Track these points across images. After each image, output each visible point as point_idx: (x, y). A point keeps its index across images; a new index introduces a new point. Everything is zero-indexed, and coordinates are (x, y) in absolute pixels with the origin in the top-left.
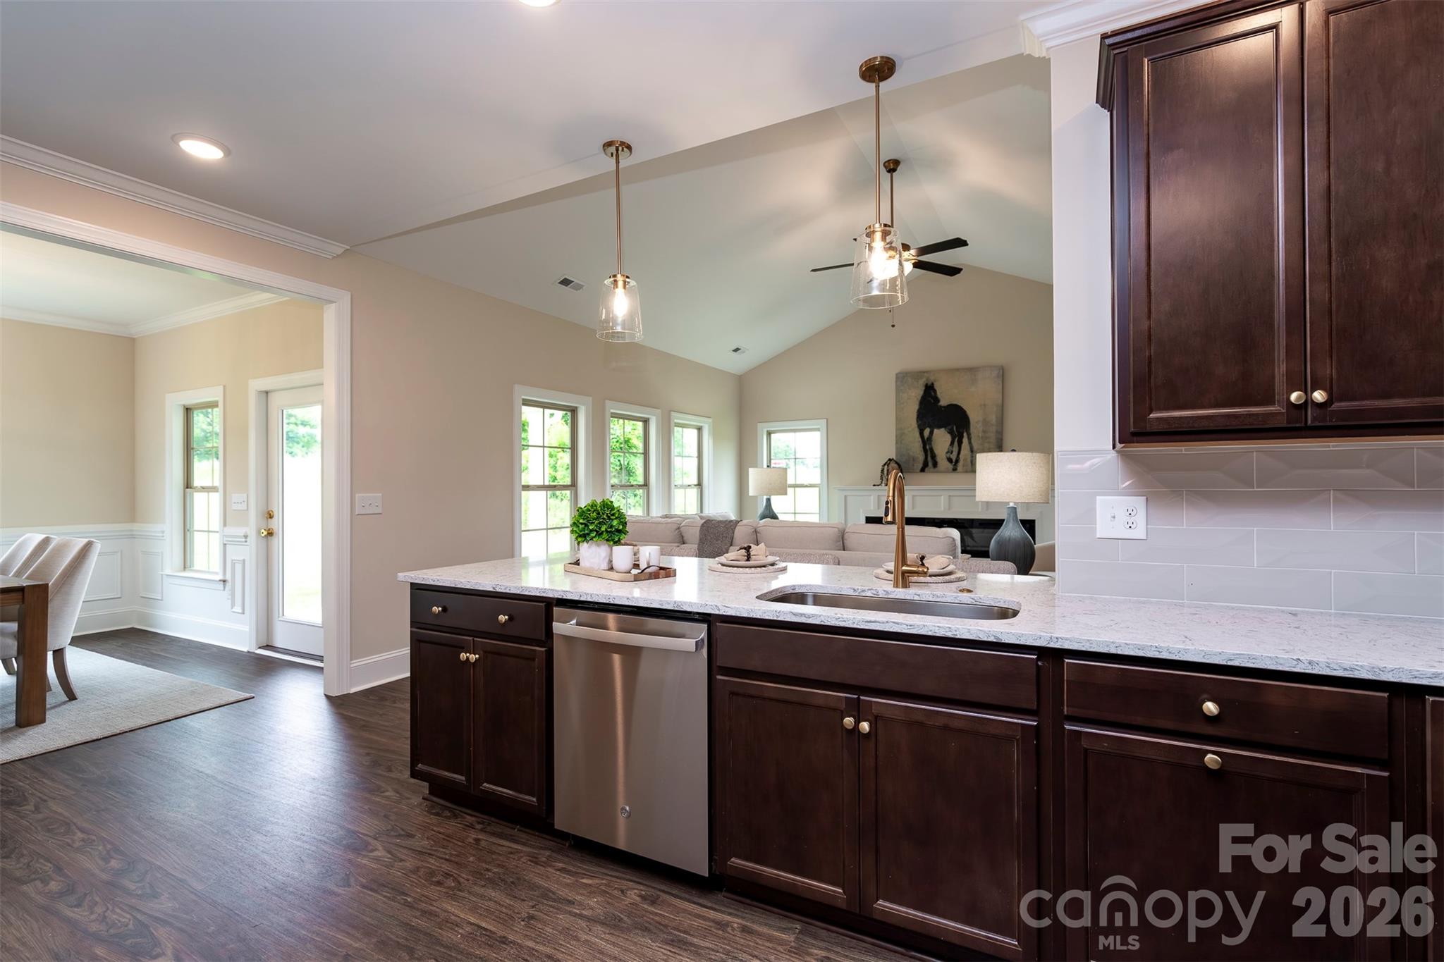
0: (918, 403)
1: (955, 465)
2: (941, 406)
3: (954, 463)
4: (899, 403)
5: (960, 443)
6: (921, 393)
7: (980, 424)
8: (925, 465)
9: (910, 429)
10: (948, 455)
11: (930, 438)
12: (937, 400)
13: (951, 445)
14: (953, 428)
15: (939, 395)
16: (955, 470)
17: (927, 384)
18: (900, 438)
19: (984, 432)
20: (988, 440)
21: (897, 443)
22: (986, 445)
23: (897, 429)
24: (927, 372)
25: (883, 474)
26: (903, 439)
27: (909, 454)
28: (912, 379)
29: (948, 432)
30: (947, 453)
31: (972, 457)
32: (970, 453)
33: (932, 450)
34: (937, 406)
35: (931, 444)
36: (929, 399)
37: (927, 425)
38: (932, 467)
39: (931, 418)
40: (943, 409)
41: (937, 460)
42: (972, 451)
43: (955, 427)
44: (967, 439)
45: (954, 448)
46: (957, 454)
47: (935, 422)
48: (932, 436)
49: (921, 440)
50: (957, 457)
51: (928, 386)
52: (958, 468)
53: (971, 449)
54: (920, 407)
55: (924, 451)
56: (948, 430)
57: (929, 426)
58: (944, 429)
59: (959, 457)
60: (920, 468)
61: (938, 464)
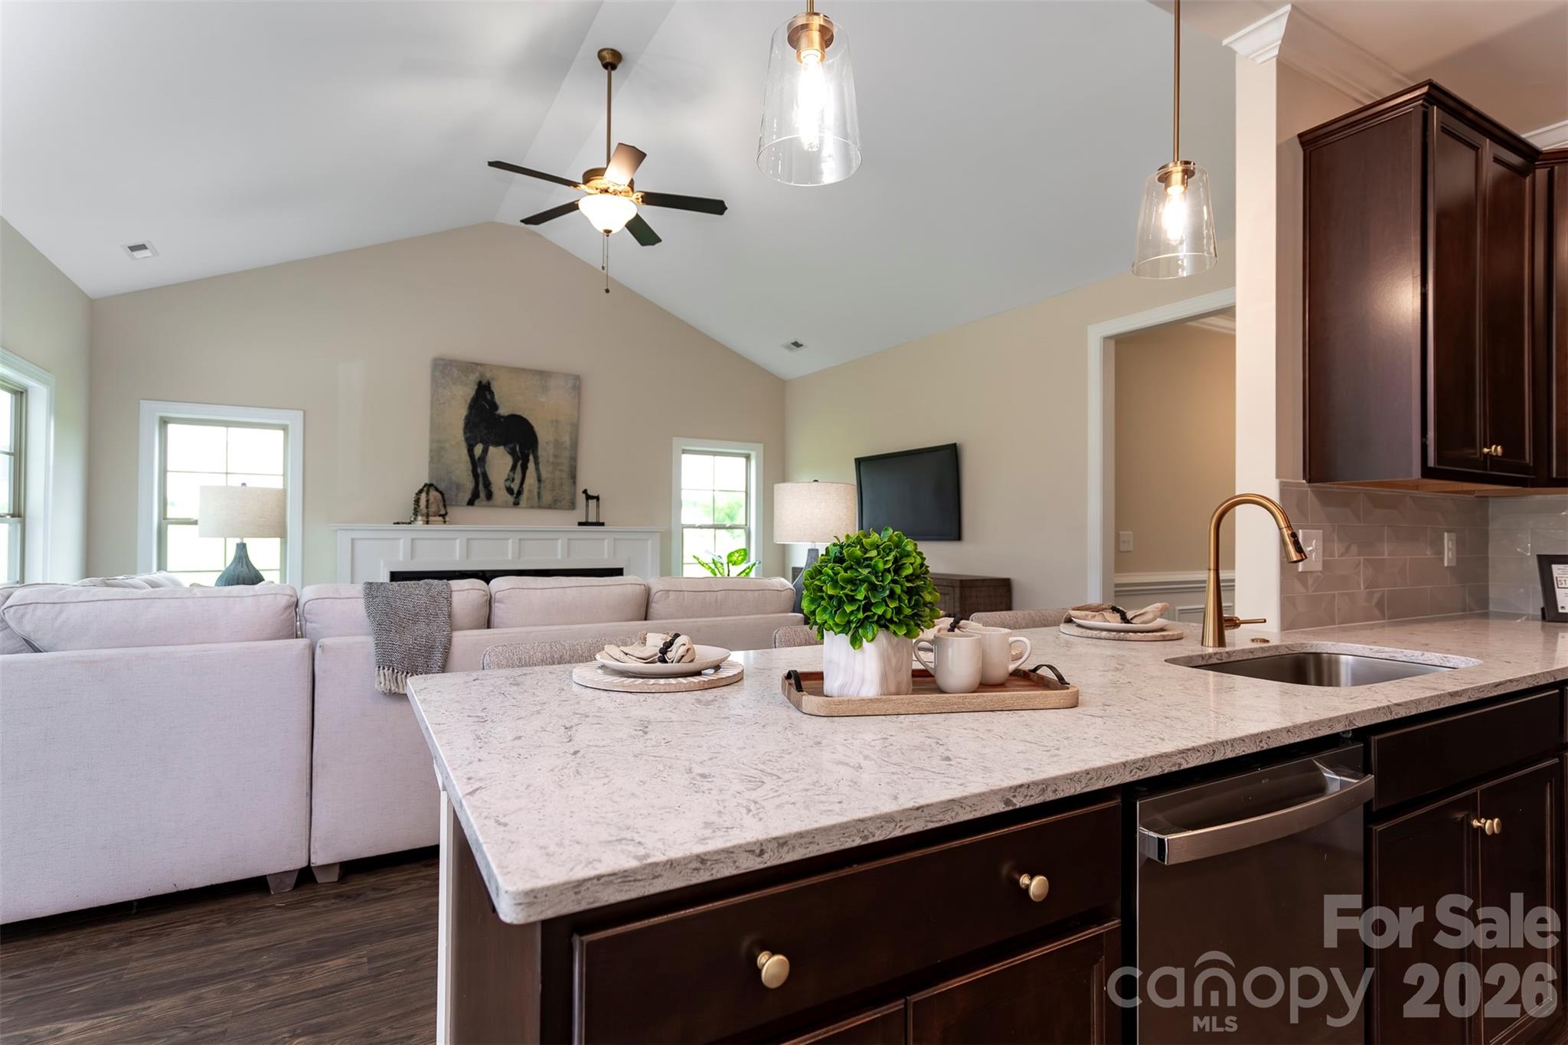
1: (517, 497)
2: (499, 415)
4: (436, 404)
5: (524, 468)
7: (551, 445)
8: (475, 496)
9: (454, 443)
10: (508, 483)
11: (483, 458)
12: (495, 407)
13: (511, 470)
14: (515, 447)
17: (480, 382)
18: (436, 455)
19: (556, 456)
20: (560, 467)
21: (431, 461)
22: (557, 473)
23: (432, 441)
24: (481, 365)
25: (419, 506)
26: (442, 457)
27: (451, 479)
28: (458, 371)
29: (509, 453)
30: (506, 480)
31: (539, 488)
32: (536, 482)
33: (485, 476)
34: (495, 415)
35: (484, 467)
36: (483, 403)
37: (479, 439)
38: (485, 499)
39: (486, 431)
40: (502, 420)
41: (493, 490)
42: (539, 480)
43: (517, 446)
44: (534, 464)
45: (516, 474)
46: (519, 483)
47: (491, 437)
48: (486, 455)
49: (469, 459)
50: (520, 487)
51: (482, 384)
52: (521, 502)
53: (538, 477)
54: (470, 413)
55: (473, 476)
56: (508, 450)
57: (482, 442)
58: (502, 447)
59: (523, 488)
60: (467, 500)
61: (493, 496)
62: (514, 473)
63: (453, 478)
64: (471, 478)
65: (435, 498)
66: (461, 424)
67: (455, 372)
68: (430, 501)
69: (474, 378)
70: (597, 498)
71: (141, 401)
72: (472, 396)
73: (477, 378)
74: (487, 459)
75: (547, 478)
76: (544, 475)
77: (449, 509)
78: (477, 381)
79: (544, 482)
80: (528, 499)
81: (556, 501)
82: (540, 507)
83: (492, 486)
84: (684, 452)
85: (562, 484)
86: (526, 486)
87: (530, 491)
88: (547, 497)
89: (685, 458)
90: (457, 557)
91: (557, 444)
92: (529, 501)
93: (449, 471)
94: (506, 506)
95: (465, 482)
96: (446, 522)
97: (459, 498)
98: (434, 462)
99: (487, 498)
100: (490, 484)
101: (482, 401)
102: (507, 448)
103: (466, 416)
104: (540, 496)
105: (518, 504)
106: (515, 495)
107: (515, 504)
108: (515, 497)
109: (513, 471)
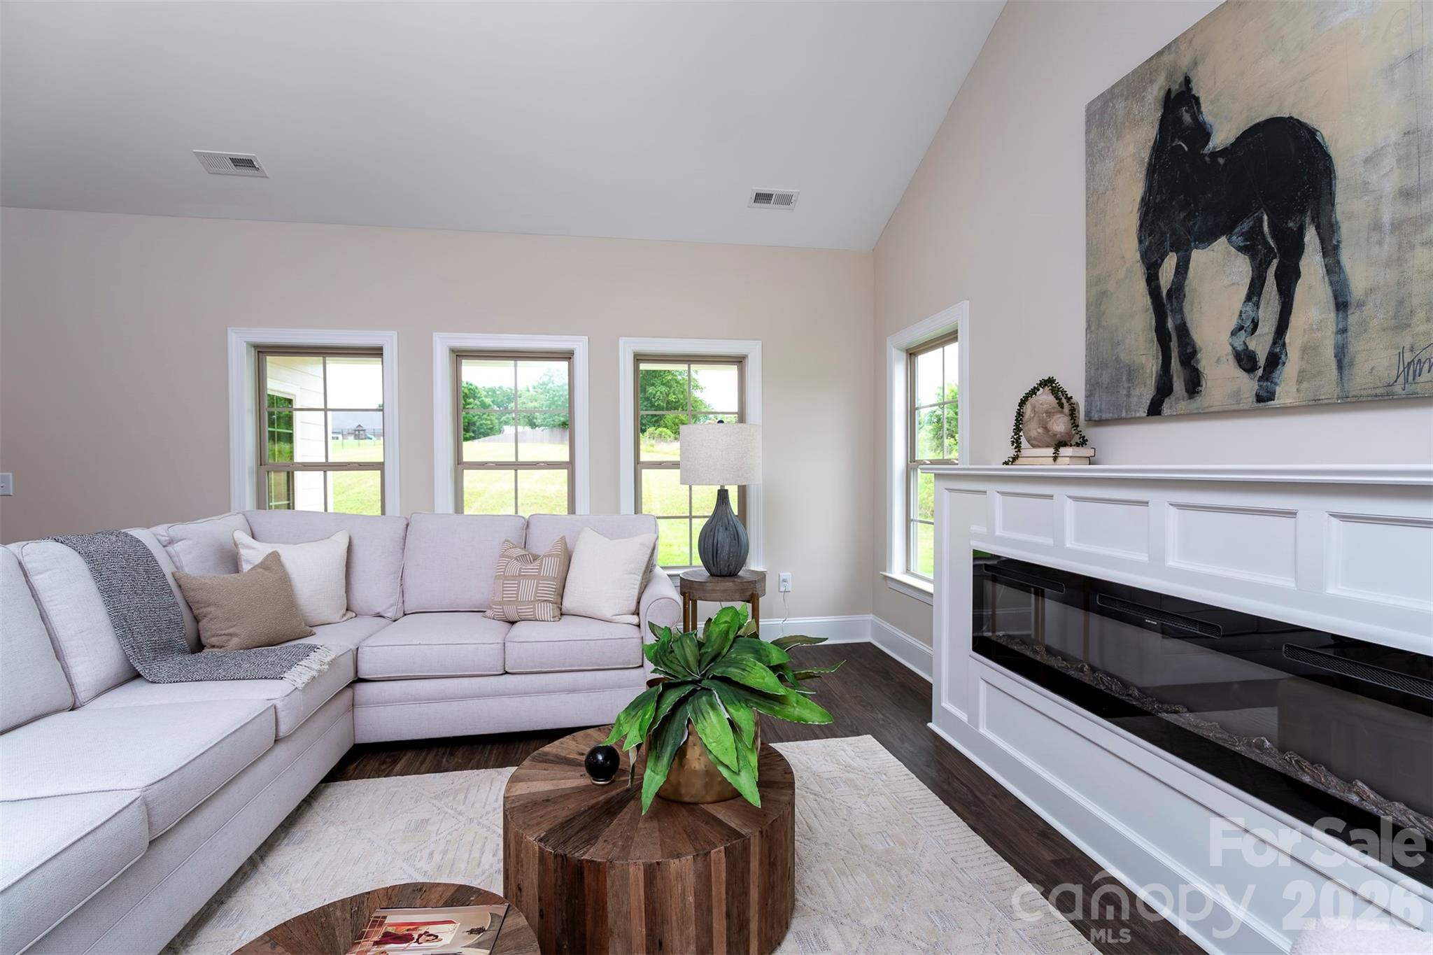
1: (1266, 380)
2: (1214, 154)
3: (1263, 367)
4: (1094, 201)
5: (1288, 280)
7: (1389, 162)
8: (1164, 389)
10: (1241, 342)
11: (1177, 289)
12: (1202, 132)
13: (1249, 298)
14: (1261, 221)
16: (1264, 397)
17: (1169, 91)
20: (1429, 233)
21: (1088, 328)
22: (1419, 259)
24: (1170, 47)
26: (1104, 313)
27: (1117, 360)
28: (1126, 99)
29: (1240, 249)
30: (1233, 333)
31: (1343, 331)
32: (1333, 315)
33: (1183, 331)
34: (1203, 156)
35: (1181, 310)
36: (1177, 143)
37: (1168, 244)
38: (1186, 395)
39: (1184, 214)
40: (1221, 161)
41: (1201, 369)
42: (1342, 304)
43: (1265, 217)
44: (1318, 258)
45: (1262, 306)
46: (1273, 329)
47: (1194, 224)
48: (1185, 279)
49: (1149, 302)
50: (1274, 343)
51: (1172, 96)
52: (1278, 390)
53: (1336, 297)
54: (1149, 189)
55: (1158, 340)
56: (1239, 241)
57: (1175, 248)
58: (1223, 239)
59: (1284, 345)
60: (1149, 402)
61: (1203, 383)
62: (1257, 305)
63: (1122, 356)
64: (1155, 348)
67: (1122, 109)
74: (1187, 289)
75: (1371, 290)
76: (1360, 282)
78: (1162, 94)
79: (1360, 305)
80: (1302, 377)
82: (1349, 404)
83: (1199, 356)
86: (1295, 336)
87: (1309, 350)
88: (1376, 361)
91: (1415, 145)
92: (1305, 385)
93: (1118, 343)
94: (1235, 407)
95: (1143, 360)
96: (1055, 459)
97: (1134, 400)
98: (1093, 328)
99: (1187, 391)
100: (1195, 353)
101: (1173, 141)
102: (1234, 238)
103: (1143, 199)
104: (1346, 361)
105: (1271, 396)
106: (1260, 372)
107: (1260, 399)
108: (1261, 379)
109: (1255, 299)
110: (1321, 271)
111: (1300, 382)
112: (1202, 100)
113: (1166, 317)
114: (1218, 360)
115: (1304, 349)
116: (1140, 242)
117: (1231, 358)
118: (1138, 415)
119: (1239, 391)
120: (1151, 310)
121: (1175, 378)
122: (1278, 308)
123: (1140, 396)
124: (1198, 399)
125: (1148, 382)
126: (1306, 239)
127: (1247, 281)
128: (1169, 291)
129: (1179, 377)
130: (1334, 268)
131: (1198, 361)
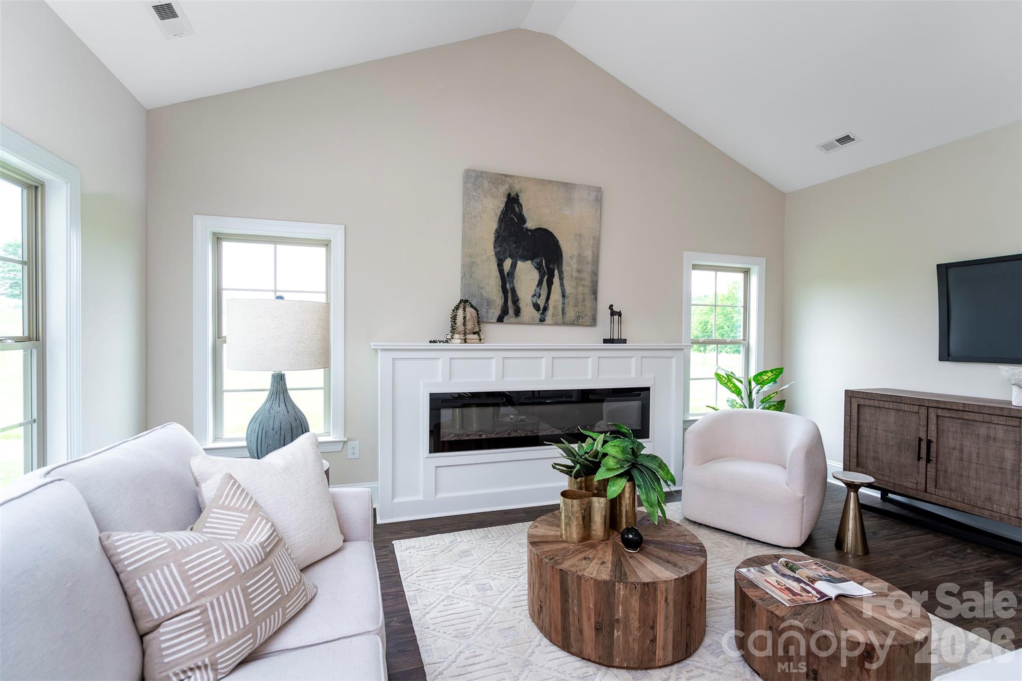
0: (496, 219)
1: (543, 313)
2: (527, 229)
3: (542, 310)
4: (468, 217)
5: (550, 284)
6: (502, 206)
7: (575, 260)
8: (504, 312)
9: (485, 258)
10: (535, 299)
11: (511, 273)
12: (523, 220)
13: (538, 286)
14: (541, 262)
15: (525, 212)
16: (542, 320)
17: (509, 194)
18: (469, 270)
19: (579, 271)
20: (583, 283)
21: (463, 277)
22: (580, 289)
23: (464, 256)
24: (510, 176)
25: (455, 324)
26: (474, 272)
27: (481, 295)
28: (489, 183)
29: (535, 267)
30: (533, 296)
31: (564, 304)
32: (561, 298)
33: (513, 291)
34: (523, 227)
35: (513, 282)
36: (512, 216)
37: (508, 254)
38: (514, 316)
39: (514, 245)
40: (530, 234)
41: (520, 306)
42: (564, 296)
43: (544, 261)
44: (558, 280)
45: (542, 290)
46: (545, 299)
47: (519, 251)
48: (515, 271)
49: (499, 275)
50: (546, 303)
51: (511, 197)
52: (546, 318)
53: (562, 293)
54: (500, 227)
55: (503, 291)
56: (535, 265)
57: (511, 256)
58: (530, 261)
59: (548, 304)
60: (497, 317)
61: (521, 312)
62: (541, 289)
63: (484, 294)
65: (471, 314)
66: (492, 238)
67: (486, 184)
68: (467, 318)
69: (503, 190)
70: (620, 314)
71: (194, 216)
72: (501, 209)
73: (506, 190)
74: (515, 275)
75: (570, 294)
76: (568, 290)
77: (483, 326)
78: (506, 193)
79: (568, 297)
80: (553, 315)
81: (578, 317)
82: (564, 324)
83: (520, 302)
84: (695, 267)
85: (584, 300)
86: (551, 302)
87: (555, 307)
88: (571, 314)
89: (695, 274)
90: (493, 378)
91: (580, 258)
92: (554, 318)
93: (482, 288)
94: (533, 322)
95: (495, 298)
96: (480, 340)
97: (490, 314)
98: (467, 277)
99: (515, 314)
100: (518, 300)
101: (511, 214)
102: (534, 263)
103: (496, 230)
104: (564, 312)
105: (544, 320)
106: (541, 312)
107: (541, 321)
108: (541, 314)
109: (540, 286)
110: (559, 284)
111: (552, 317)
112: (523, 207)
113: (506, 283)
114: (527, 305)
115: (554, 307)
116: (495, 248)
117: (532, 305)
118: (492, 321)
119: (534, 317)
120: (499, 278)
121: (510, 308)
122: (547, 292)
123: (493, 313)
124: (519, 318)
125: (497, 308)
126: (555, 273)
127: (538, 279)
128: (507, 273)
129: (511, 308)
130: (562, 285)
131: (519, 303)
